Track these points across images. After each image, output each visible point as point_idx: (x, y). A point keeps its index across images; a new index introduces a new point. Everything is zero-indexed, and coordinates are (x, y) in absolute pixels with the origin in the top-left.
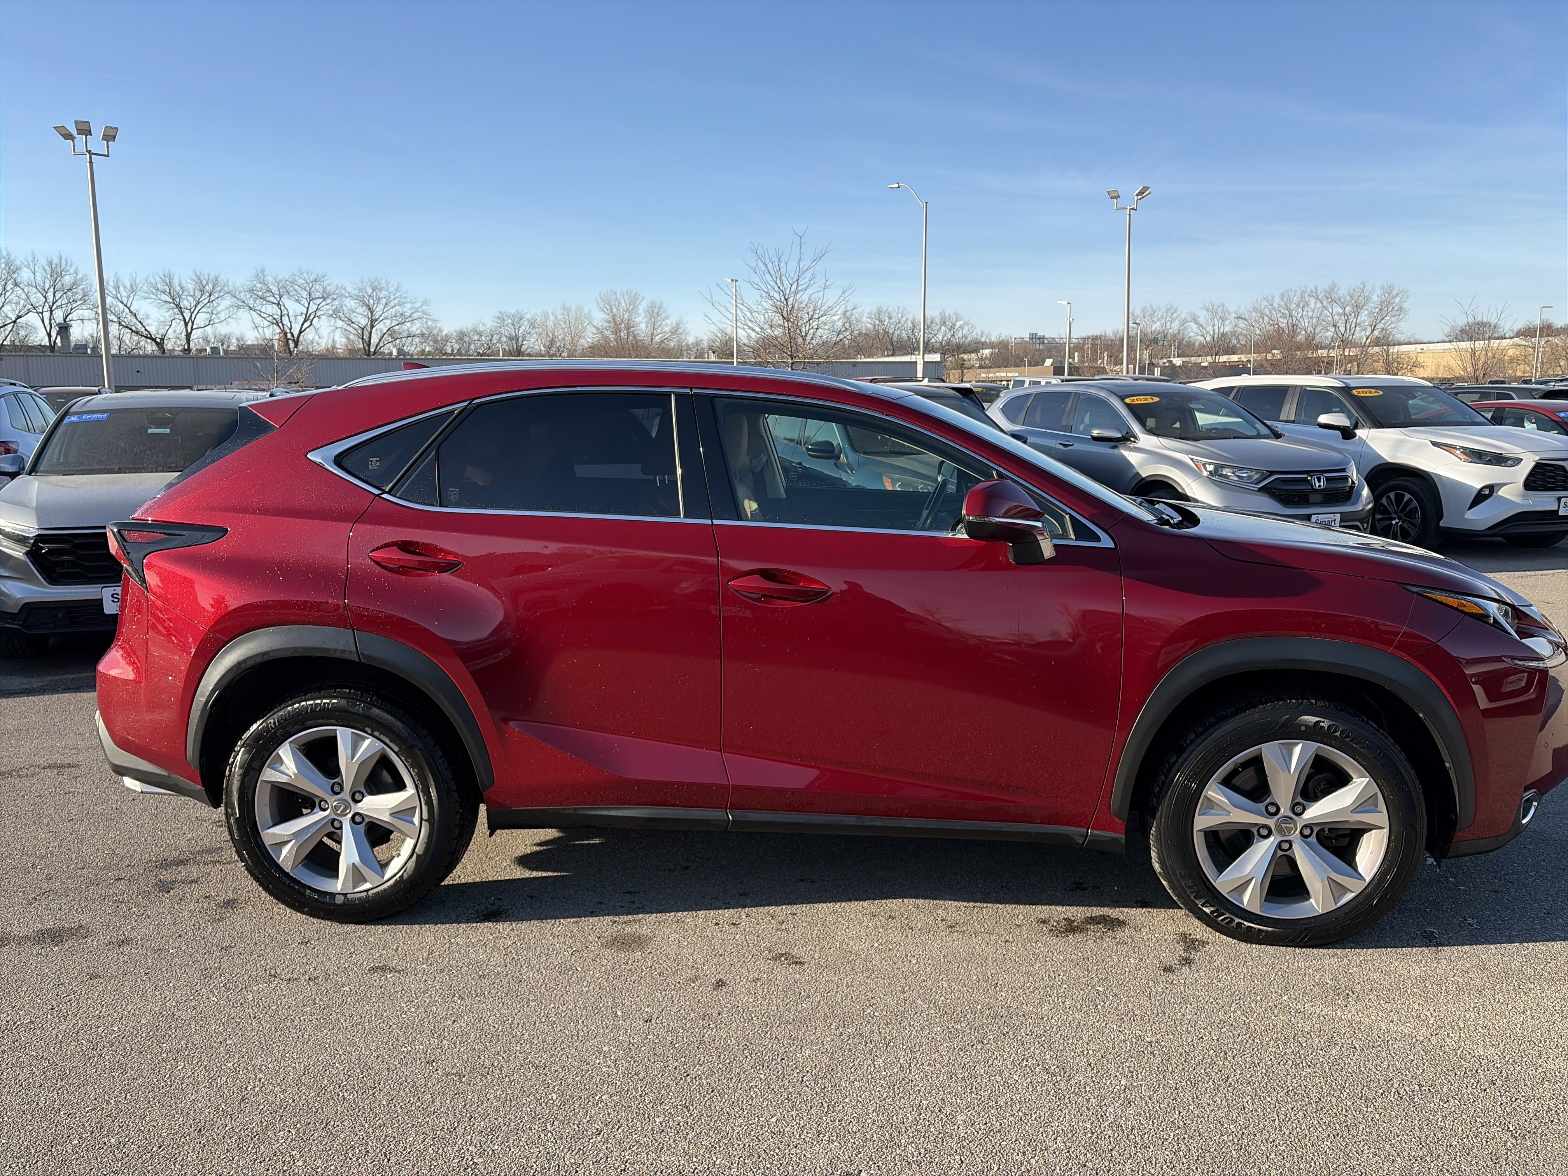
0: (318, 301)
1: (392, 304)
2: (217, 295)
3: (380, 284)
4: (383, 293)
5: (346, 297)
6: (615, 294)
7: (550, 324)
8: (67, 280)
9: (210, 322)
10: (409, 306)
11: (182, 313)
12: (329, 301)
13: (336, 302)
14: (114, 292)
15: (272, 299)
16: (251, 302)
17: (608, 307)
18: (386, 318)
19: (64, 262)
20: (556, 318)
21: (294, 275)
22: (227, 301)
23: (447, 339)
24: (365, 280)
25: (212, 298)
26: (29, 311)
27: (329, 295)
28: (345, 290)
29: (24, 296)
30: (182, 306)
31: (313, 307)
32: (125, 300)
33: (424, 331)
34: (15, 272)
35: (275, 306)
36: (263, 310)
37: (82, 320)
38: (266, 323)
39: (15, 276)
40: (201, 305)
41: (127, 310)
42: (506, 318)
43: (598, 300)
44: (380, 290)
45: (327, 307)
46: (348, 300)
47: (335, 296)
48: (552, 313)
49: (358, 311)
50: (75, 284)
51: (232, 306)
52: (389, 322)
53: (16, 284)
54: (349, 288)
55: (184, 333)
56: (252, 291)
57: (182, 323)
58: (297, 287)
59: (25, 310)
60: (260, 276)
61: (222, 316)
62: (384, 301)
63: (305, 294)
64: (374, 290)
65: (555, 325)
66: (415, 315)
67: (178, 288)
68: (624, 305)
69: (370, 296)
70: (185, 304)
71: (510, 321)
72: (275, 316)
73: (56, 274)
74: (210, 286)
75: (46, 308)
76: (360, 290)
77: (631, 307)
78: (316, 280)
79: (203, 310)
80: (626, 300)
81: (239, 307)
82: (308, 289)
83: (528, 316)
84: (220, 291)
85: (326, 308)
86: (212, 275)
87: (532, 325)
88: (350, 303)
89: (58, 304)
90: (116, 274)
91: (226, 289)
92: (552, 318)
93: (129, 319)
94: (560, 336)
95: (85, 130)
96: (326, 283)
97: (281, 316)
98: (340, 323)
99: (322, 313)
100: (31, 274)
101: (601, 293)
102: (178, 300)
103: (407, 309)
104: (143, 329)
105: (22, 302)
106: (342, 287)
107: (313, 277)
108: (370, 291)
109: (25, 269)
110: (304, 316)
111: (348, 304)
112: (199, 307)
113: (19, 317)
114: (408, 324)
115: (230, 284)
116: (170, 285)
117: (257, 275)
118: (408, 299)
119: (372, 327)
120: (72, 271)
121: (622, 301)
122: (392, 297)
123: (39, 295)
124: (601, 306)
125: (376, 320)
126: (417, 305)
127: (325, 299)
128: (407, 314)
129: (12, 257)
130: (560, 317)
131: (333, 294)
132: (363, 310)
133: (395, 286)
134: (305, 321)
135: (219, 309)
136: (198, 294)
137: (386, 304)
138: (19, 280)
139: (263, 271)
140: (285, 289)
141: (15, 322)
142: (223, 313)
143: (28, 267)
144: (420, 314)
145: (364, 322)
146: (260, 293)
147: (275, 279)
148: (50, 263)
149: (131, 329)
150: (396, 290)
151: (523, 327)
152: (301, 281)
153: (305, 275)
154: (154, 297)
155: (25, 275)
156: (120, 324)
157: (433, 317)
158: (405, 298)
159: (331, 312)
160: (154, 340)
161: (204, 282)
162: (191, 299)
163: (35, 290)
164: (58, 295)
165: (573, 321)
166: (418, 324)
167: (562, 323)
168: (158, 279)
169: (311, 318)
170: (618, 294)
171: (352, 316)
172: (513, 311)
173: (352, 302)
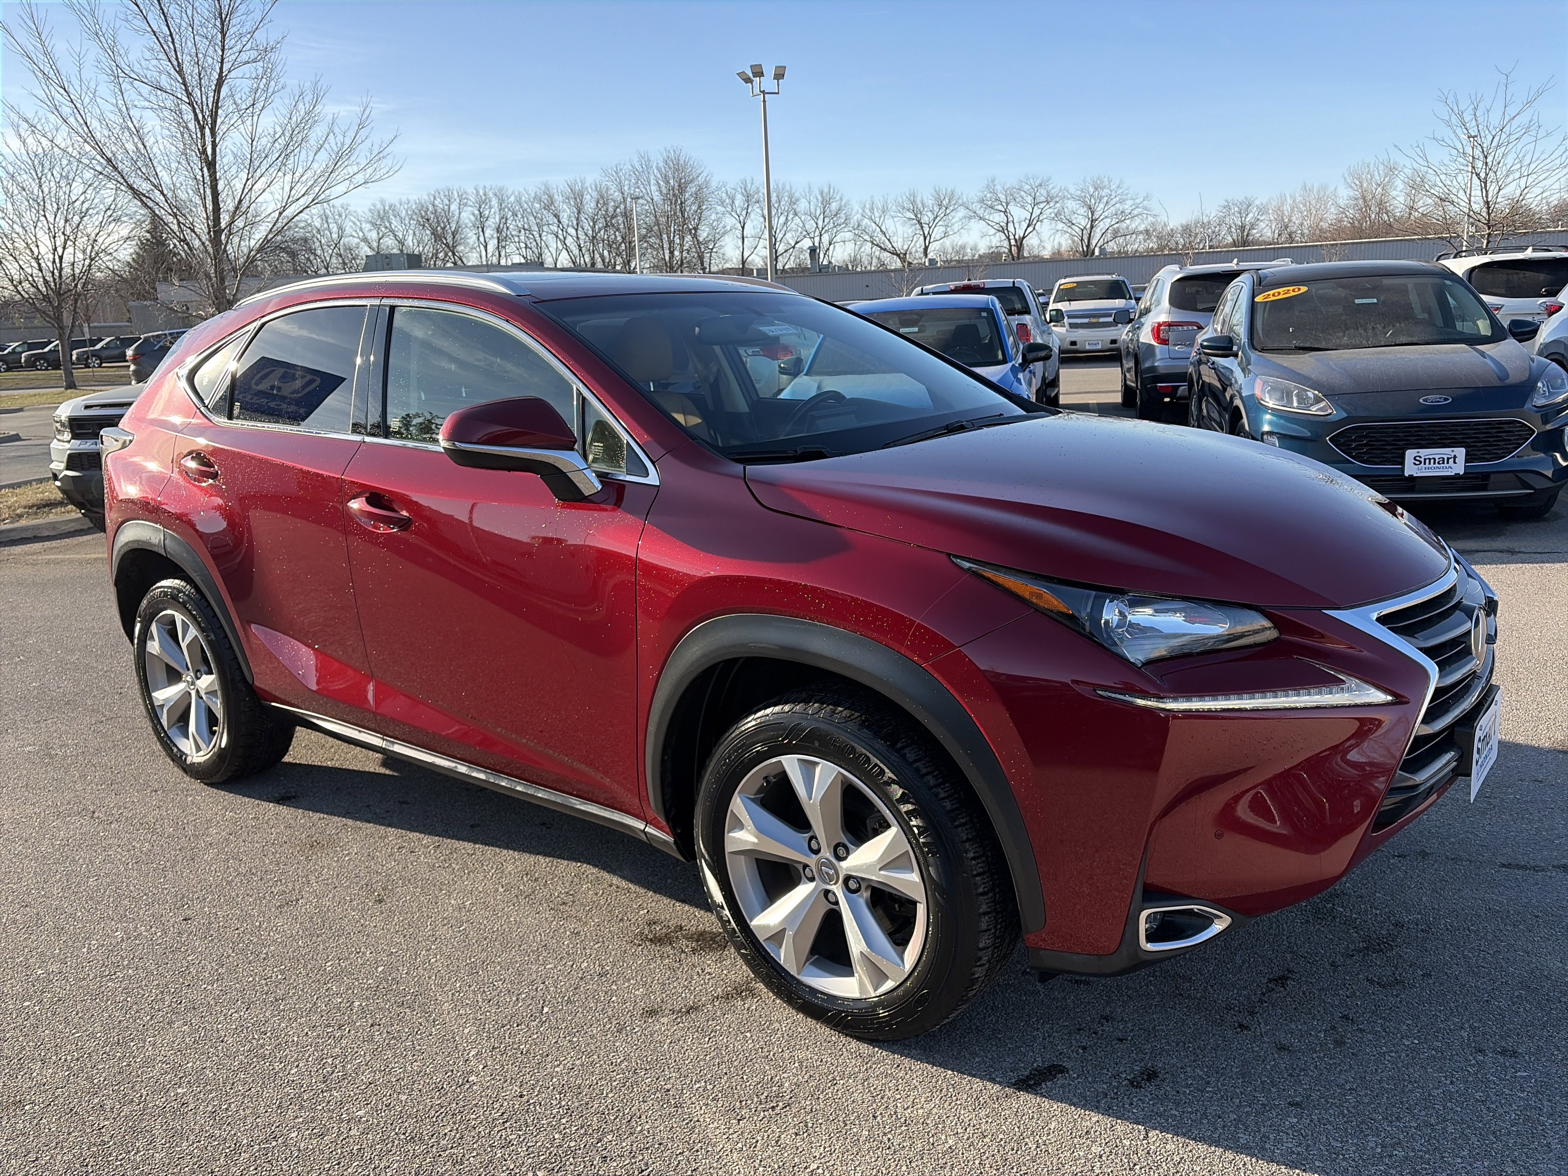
0: (1042, 206)
1: (1113, 202)
2: (951, 208)
3: (1102, 182)
4: (1106, 191)
5: (1068, 199)
6: (1368, 166)
7: (1287, 209)
8: (834, 206)
9: (946, 235)
10: (1130, 202)
11: (922, 227)
12: (1052, 204)
13: (1058, 205)
14: (870, 214)
15: (1000, 207)
16: (980, 212)
17: (1357, 182)
18: (1106, 217)
19: (832, 191)
20: (1294, 201)
21: (1021, 181)
22: (961, 212)
23: (1171, 234)
24: (1089, 180)
25: (948, 211)
26: (805, 237)
27: (1052, 198)
28: (1068, 191)
29: (801, 225)
30: (922, 221)
31: (1037, 211)
32: (877, 220)
33: (1149, 227)
34: (794, 204)
35: (1002, 214)
36: (991, 219)
37: (844, 242)
38: (993, 231)
39: (795, 207)
40: (938, 219)
41: (878, 229)
42: (1232, 207)
43: (1346, 176)
44: (1102, 189)
45: (1050, 210)
46: (1070, 202)
47: (1057, 199)
48: (1291, 195)
49: (1079, 212)
50: (840, 210)
51: (965, 217)
52: (1109, 220)
53: (796, 214)
54: (1072, 190)
55: (923, 247)
56: (982, 201)
57: (922, 238)
58: (1022, 193)
59: (802, 237)
60: (990, 187)
61: (956, 227)
62: (1105, 199)
63: (1029, 199)
64: (1096, 189)
65: (1292, 210)
66: (1135, 212)
67: (920, 205)
68: (1378, 178)
69: (1091, 196)
70: (925, 219)
71: (1236, 209)
72: (1002, 224)
73: (826, 202)
74: (947, 200)
75: (817, 233)
76: (1082, 191)
77: (1387, 179)
78: (1040, 185)
79: (940, 223)
80: (1381, 172)
81: (970, 218)
82: (1033, 195)
83: (1257, 202)
84: (955, 205)
85: (1049, 212)
86: (949, 190)
87: (1263, 210)
88: (1071, 205)
89: (826, 228)
90: (872, 197)
91: (960, 201)
92: (1290, 201)
93: (879, 238)
94: (1296, 219)
95: (759, 73)
96: (1050, 187)
97: (1008, 222)
98: (1060, 226)
99: (1045, 216)
100: (807, 204)
101: (1350, 167)
102: (919, 216)
103: (1127, 206)
104: (890, 246)
105: (800, 230)
106: (1065, 189)
107: (1037, 183)
108: (1091, 190)
109: (803, 200)
110: (1027, 221)
111: (1070, 206)
112: (937, 221)
113: (797, 243)
114: (1128, 222)
115: (965, 196)
116: (913, 203)
117: (988, 187)
118: (1130, 196)
119: (1092, 227)
120: (838, 198)
121: (1376, 173)
122: (1114, 195)
123: (812, 222)
124: (1349, 181)
125: (1096, 220)
126: (1138, 201)
127: (1048, 203)
128: (1127, 212)
129: (793, 191)
130: (1299, 199)
131: (1057, 196)
132: (1082, 211)
133: (1118, 183)
134: (1029, 226)
135: (954, 221)
136: (936, 209)
137: (1107, 202)
138: (798, 210)
139: (993, 181)
140: (1012, 196)
141: (794, 247)
142: (956, 225)
143: (805, 197)
144: (1140, 210)
145: (1084, 222)
146: (990, 203)
147: (1003, 188)
148: (822, 193)
149: (880, 247)
150: (1118, 187)
151: (1251, 215)
152: (1027, 187)
153: (1031, 181)
154: (900, 215)
155: (802, 206)
156: (872, 242)
157: (1154, 213)
158: (1127, 194)
159: (1053, 215)
160: (898, 255)
161: (942, 197)
162: (929, 214)
163: (809, 218)
164: (827, 220)
165: (1313, 202)
166: (1138, 220)
167: (1301, 206)
168: (904, 197)
169: (1035, 222)
170: (1372, 166)
171: (1073, 218)
172: (1241, 198)
173: (1074, 203)
